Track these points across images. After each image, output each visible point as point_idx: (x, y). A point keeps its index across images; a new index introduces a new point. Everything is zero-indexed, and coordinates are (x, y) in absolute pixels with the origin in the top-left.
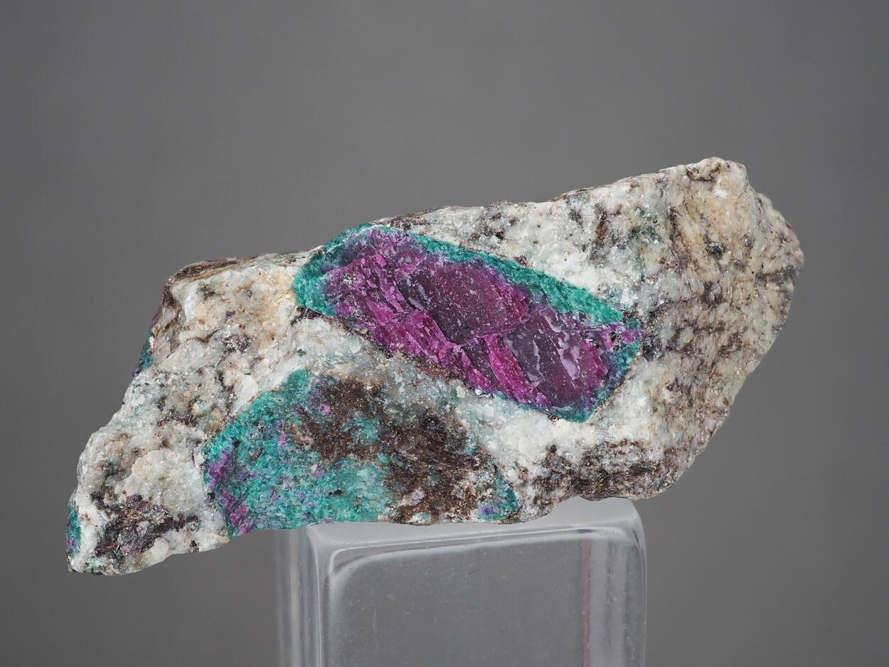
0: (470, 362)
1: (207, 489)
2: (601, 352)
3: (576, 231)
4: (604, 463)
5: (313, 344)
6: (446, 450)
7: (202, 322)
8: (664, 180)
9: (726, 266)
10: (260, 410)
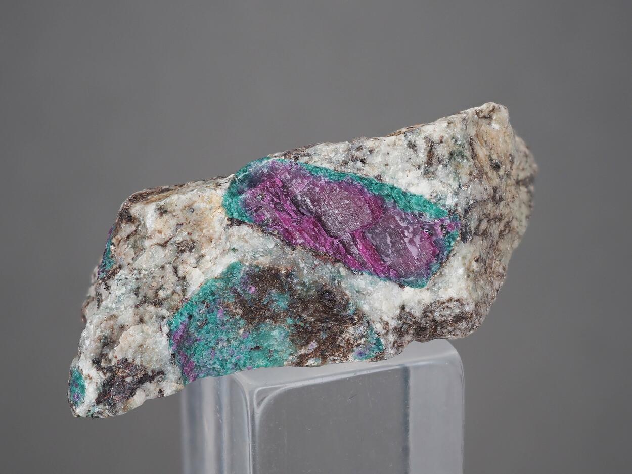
0: (345, 250)
1: (171, 351)
2: (434, 238)
3: (413, 156)
4: (435, 315)
5: (242, 243)
6: (335, 312)
7: (160, 232)
8: (466, 118)
9: (502, 176)
10: (206, 293)
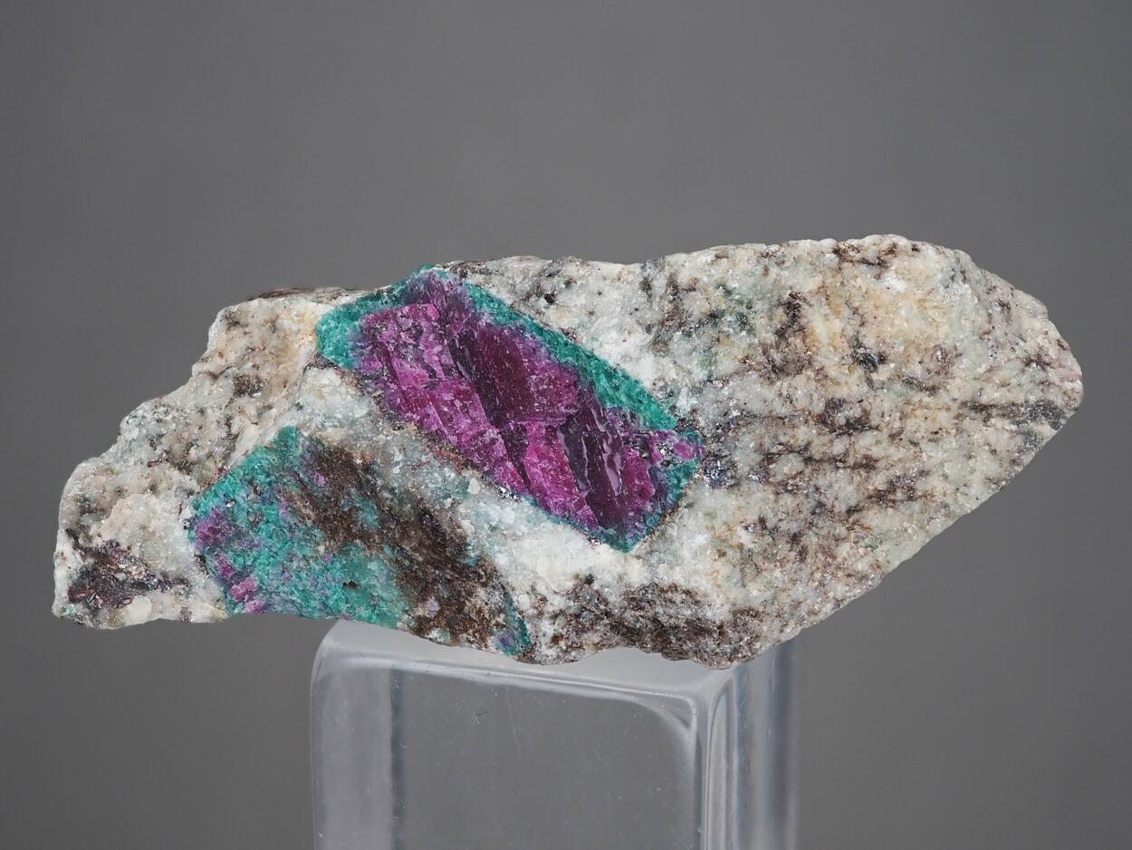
0: (505, 452)
1: (193, 549)
2: (649, 466)
3: (643, 305)
4: (657, 610)
5: (314, 399)
6: (448, 554)
7: (221, 355)
8: (779, 254)
9: (883, 383)
10: (253, 468)
